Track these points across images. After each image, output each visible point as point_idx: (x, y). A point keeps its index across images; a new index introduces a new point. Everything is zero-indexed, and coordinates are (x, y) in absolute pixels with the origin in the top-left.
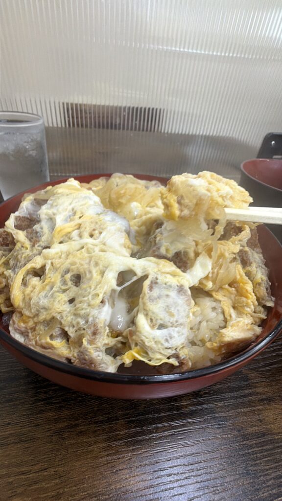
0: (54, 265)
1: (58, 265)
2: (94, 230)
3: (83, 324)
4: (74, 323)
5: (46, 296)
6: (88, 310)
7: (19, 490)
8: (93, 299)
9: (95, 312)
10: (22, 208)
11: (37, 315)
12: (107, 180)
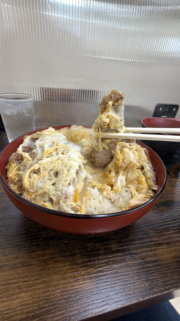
0: (45, 167)
1: (47, 168)
2: (64, 151)
3: (60, 194)
4: (56, 194)
5: (41, 182)
6: (62, 188)
7: (25, 289)
8: (64, 183)
9: (65, 188)
10: (25, 142)
11: (37, 192)
12: (69, 129)
